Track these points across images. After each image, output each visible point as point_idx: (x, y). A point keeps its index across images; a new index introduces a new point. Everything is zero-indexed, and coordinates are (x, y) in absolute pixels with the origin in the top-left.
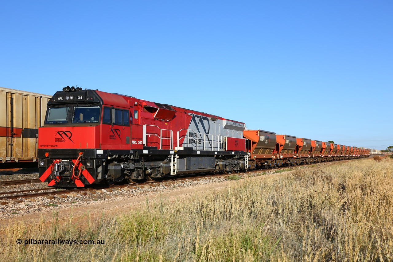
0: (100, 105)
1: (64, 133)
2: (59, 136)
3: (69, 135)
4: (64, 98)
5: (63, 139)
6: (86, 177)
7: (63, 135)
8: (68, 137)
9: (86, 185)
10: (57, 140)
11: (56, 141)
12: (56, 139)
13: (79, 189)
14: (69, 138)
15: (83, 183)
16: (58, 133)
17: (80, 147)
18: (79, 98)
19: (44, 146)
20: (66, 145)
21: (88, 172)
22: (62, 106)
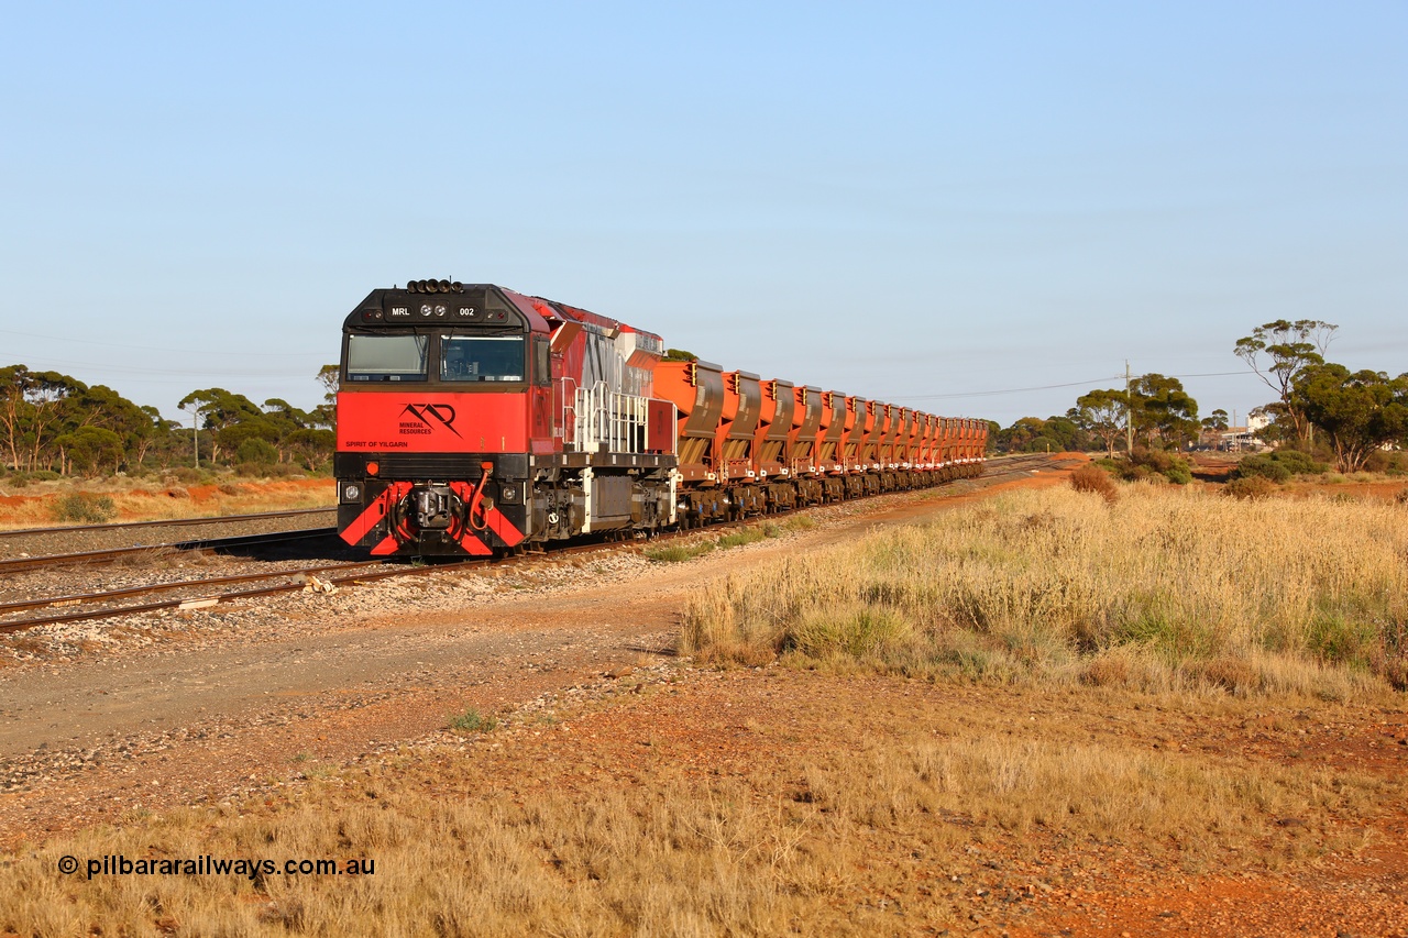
0: (523, 334)
1: (429, 408)
2: (410, 418)
3: (446, 414)
4: (414, 310)
5: (426, 427)
6: (496, 529)
7: (427, 415)
8: (442, 419)
9: (494, 550)
10: (405, 428)
11: (401, 431)
12: (401, 425)
13: (478, 559)
14: (448, 424)
15: (488, 543)
16: (410, 408)
17: (482, 447)
18: (464, 312)
19: (358, 444)
20: (437, 440)
21: (503, 518)
22: (398, 332)
